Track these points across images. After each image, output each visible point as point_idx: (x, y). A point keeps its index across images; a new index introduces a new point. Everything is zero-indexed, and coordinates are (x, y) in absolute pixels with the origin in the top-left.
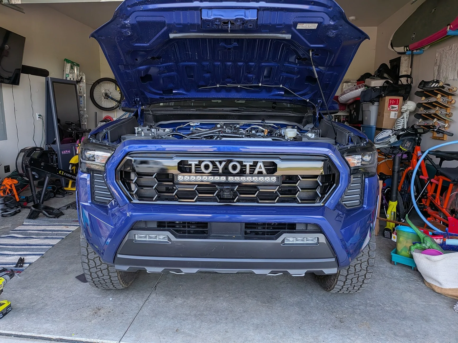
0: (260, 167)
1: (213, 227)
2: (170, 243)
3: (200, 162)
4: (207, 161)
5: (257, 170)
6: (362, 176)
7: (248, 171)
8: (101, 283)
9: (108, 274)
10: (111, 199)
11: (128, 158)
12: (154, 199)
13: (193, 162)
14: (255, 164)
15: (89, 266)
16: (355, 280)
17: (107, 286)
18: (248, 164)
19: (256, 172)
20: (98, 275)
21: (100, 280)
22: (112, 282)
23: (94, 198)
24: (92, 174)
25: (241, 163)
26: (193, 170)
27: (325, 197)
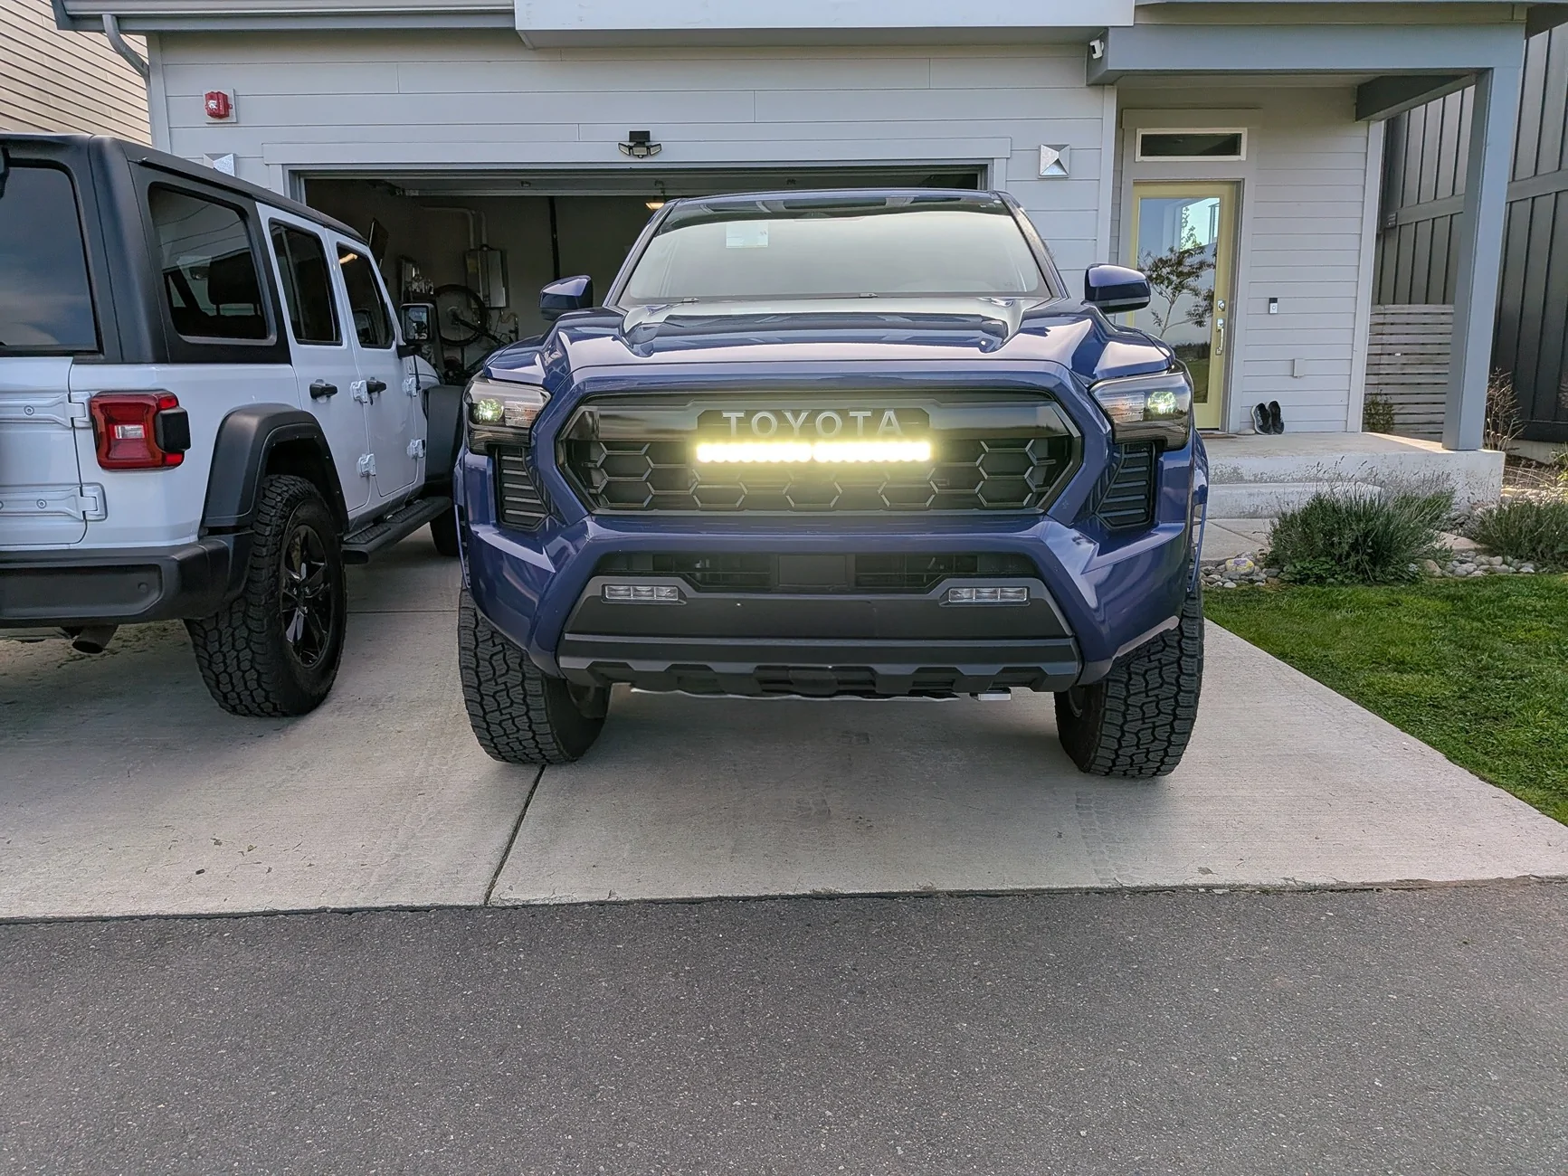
0: (890, 423)
1: (784, 566)
2: (685, 603)
3: (751, 413)
4: (764, 409)
6: (1151, 448)
8: (512, 748)
9: (530, 727)
10: (542, 516)
11: (583, 408)
12: (645, 504)
13: (732, 413)
15: (484, 709)
16: (1146, 736)
17: (527, 755)
18: (860, 416)
20: (505, 730)
21: (509, 740)
22: (540, 746)
23: (503, 514)
24: (496, 456)
27: (1048, 494)
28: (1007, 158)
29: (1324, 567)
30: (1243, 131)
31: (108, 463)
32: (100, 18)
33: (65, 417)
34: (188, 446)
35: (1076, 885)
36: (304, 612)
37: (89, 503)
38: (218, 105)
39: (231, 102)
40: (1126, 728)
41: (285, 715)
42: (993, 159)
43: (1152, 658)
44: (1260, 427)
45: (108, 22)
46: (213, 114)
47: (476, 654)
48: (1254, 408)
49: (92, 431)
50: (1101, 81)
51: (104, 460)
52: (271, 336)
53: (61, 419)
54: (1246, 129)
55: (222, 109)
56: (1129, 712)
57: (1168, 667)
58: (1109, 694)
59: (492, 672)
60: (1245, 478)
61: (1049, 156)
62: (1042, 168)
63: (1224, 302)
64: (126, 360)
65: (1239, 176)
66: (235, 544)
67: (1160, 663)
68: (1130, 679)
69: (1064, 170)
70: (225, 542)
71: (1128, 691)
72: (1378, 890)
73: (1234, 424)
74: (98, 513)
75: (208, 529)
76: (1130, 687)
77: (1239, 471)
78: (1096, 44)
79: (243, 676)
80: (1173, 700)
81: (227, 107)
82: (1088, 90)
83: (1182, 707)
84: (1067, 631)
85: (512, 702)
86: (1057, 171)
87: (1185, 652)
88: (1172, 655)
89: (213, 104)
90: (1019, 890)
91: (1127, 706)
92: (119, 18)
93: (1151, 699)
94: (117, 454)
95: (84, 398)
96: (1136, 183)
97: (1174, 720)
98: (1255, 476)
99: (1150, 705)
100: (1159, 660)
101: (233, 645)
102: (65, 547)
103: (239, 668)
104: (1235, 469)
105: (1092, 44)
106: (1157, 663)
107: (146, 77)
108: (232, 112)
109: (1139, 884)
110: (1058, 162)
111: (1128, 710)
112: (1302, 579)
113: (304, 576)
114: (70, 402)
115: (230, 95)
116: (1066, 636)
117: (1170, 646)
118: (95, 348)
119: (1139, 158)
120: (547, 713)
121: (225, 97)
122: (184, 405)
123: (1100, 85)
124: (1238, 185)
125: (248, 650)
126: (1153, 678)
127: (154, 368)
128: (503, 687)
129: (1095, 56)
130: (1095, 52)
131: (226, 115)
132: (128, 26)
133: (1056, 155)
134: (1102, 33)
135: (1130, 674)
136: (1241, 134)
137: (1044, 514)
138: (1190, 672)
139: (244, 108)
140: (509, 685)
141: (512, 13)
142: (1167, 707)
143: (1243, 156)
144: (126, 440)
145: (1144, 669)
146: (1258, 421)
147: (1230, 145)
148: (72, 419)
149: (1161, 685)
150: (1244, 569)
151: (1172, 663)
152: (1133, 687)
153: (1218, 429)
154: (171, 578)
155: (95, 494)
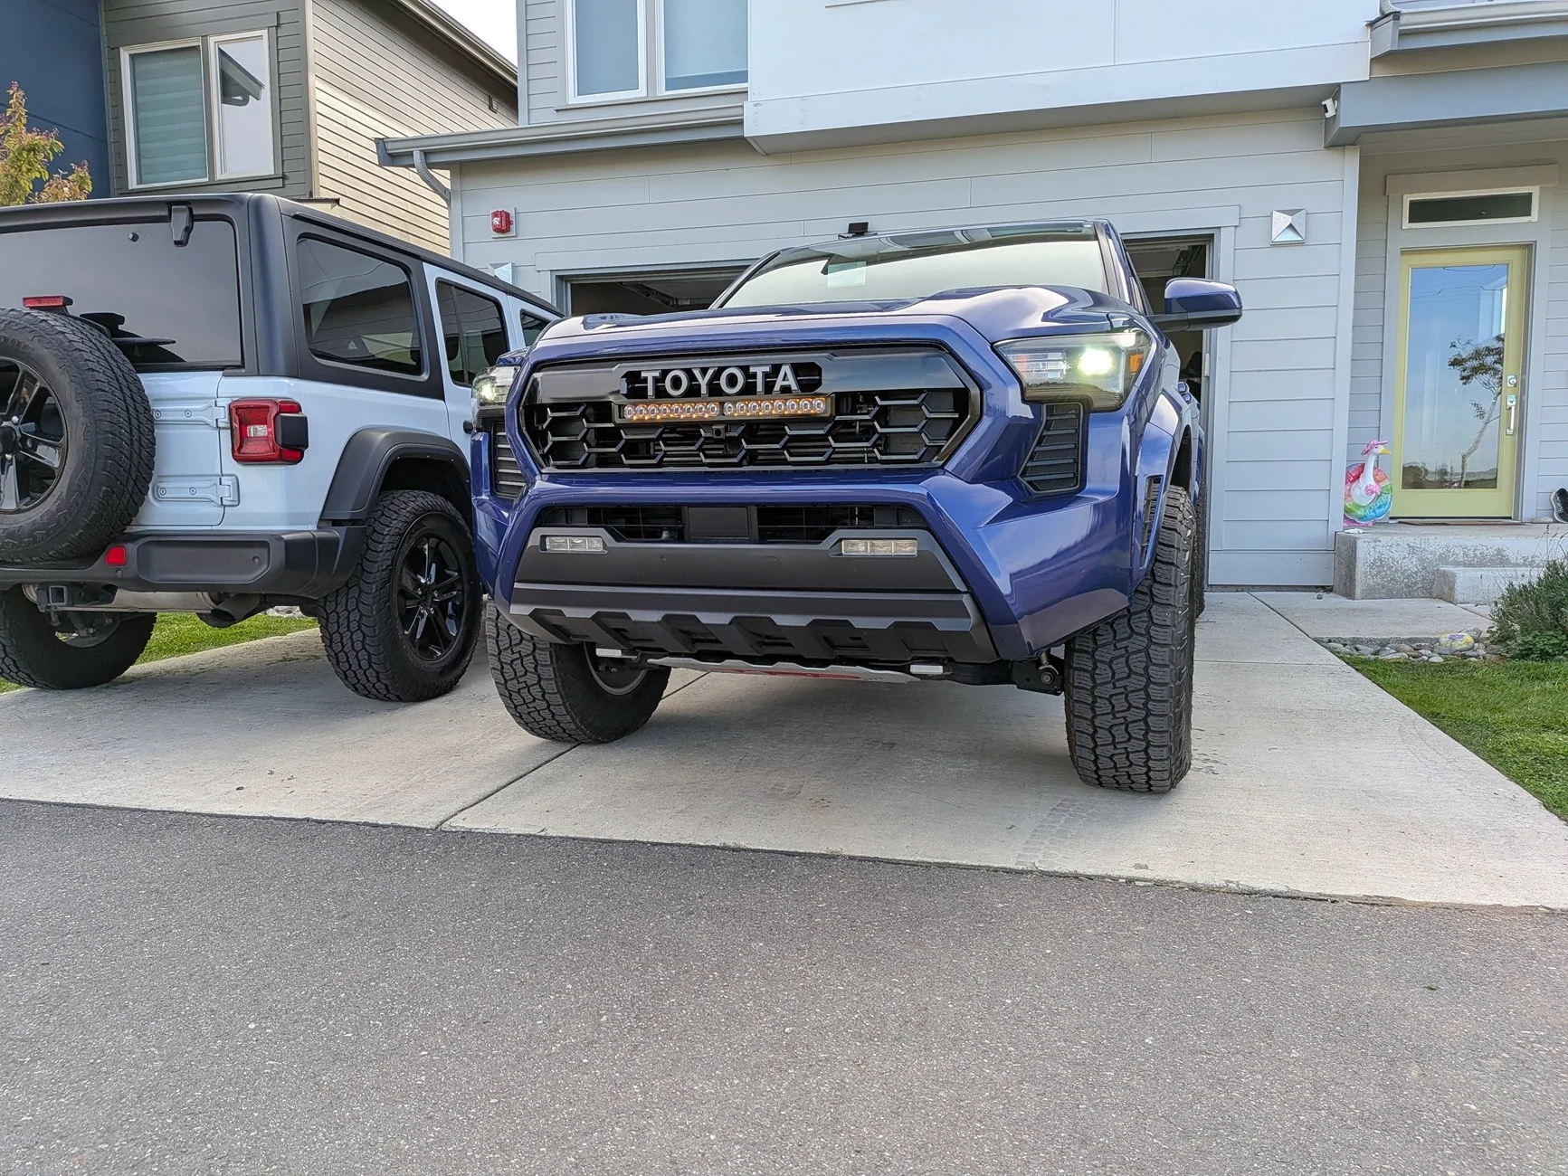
0: (787, 378)
1: (693, 518)
2: (607, 552)
3: (665, 373)
4: (677, 369)
5: (779, 383)
6: (1080, 410)
7: (760, 388)
10: (523, 484)
11: (535, 375)
12: (581, 462)
13: (650, 373)
14: (776, 369)
18: (759, 371)
19: (777, 388)
23: (497, 485)
24: (493, 432)
25: (745, 369)
26: (650, 392)
27: (944, 448)
28: (1236, 227)
29: (1551, 642)
30: (1535, 190)
31: (241, 458)
32: (411, 154)
33: (212, 419)
34: (307, 447)
35: (987, 864)
36: (429, 612)
37: (227, 492)
38: (501, 222)
39: (512, 219)
40: (1097, 722)
41: (399, 699)
42: (1220, 228)
43: (1118, 645)
44: (1560, 515)
45: (417, 157)
46: (498, 230)
47: (497, 624)
48: (1554, 493)
49: (229, 431)
50: (1340, 141)
51: (236, 454)
52: (423, 375)
53: (209, 421)
54: (1538, 187)
55: (504, 225)
56: (1097, 705)
57: (1134, 656)
58: (1076, 684)
59: (508, 641)
60: (1513, 561)
61: (1281, 221)
62: (1274, 234)
63: (1516, 377)
64: (261, 372)
65: (1527, 239)
66: (346, 535)
67: (1127, 651)
68: (1095, 668)
69: (1299, 235)
70: (336, 533)
71: (1094, 680)
72: (1333, 902)
73: (1528, 512)
74: (230, 499)
75: (325, 520)
76: (1096, 676)
77: (1504, 553)
78: (1328, 103)
79: (357, 656)
80: (1142, 692)
81: (509, 223)
82: (1328, 153)
83: (1154, 700)
84: (960, 586)
85: (526, 671)
86: (1291, 236)
87: (1154, 640)
88: (1140, 643)
89: (497, 221)
90: (923, 862)
91: (1095, 697)
92: (426, 153)
93: (1118, 691)
94: (249, 449)
95: (225, 403)
96: (1405, 252)
97: (1147, 716)
98: (1525, 559)
99: (1119, 697)
100: (1126, 648)
101: (348, 627)
102: (209, 528)
103: (353, 648)
104: (1499, 551)
105: (1323, 103)
106: (1123, 651)
107: (448, 201)
108: (513, 227)
109: (1056, 869)
110: (1291, 226)
111: (1096, 702)
112: (1525, 655)
113: (433, 581)
114: (216, 406)
115: (512, 213)
116: (958, 592)
117: (1137, 633)
118: (239, 364)
119: (1406, 225)
120: (556, 683)
121: (507, 215)
122: (304, 413)
123: (1340, 146)
124: (1529, 248)
125: (359, 632)
126: (1120, 667)
127: (286, 380)
128: (518, 655)
129: (1328, 115)
130: (1327, 111)
131: (508, 230)
132: (435, 159)
133: (1288, 219)
134: (1334, 91)
135: (1095, 664)
136: (1531, 194)
137: (942, 467)
138: (1161, 662)
139: (524, 224)
140: (523, 654)
141: (740, 123)
142: (1137, 700)
143: (1534, 217)
144: (256, 438)
145: (1110, 656)
146: (1558, 508)
147: (1519, 205)
148: (217, 420)
149: (1129, 676)
150: (1459, 645)
151: (1139, 651)
152: (1099, 677)
153: (1510, 518)
154: (278, 556)
155: (230, 483)
